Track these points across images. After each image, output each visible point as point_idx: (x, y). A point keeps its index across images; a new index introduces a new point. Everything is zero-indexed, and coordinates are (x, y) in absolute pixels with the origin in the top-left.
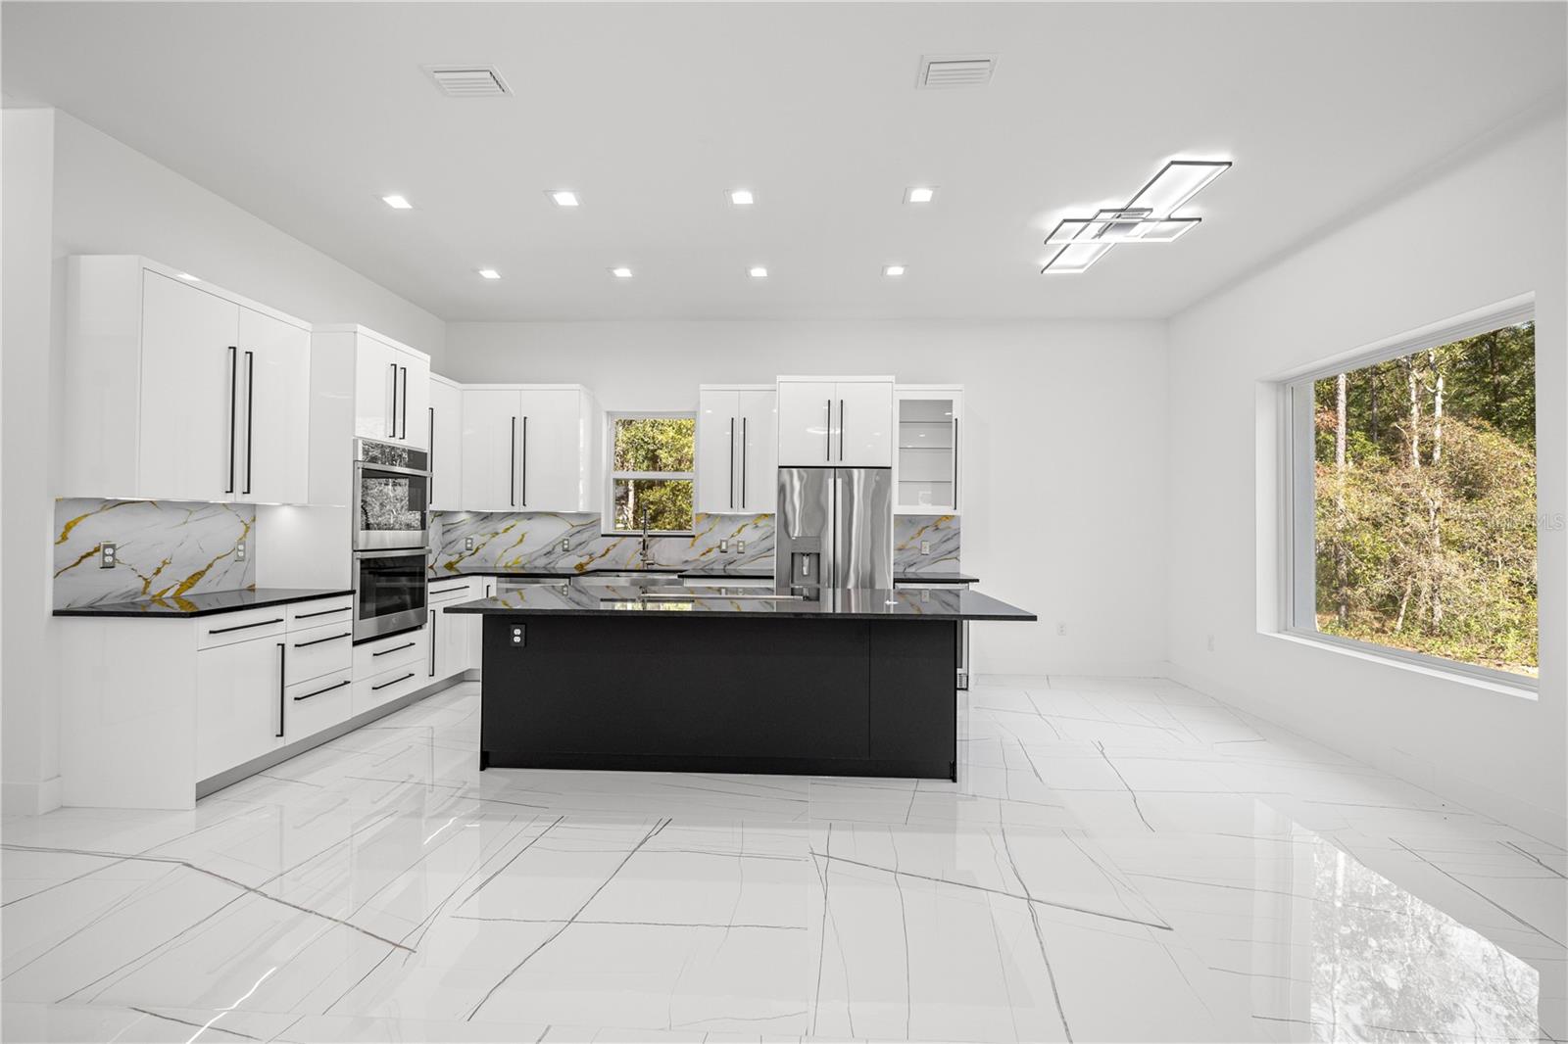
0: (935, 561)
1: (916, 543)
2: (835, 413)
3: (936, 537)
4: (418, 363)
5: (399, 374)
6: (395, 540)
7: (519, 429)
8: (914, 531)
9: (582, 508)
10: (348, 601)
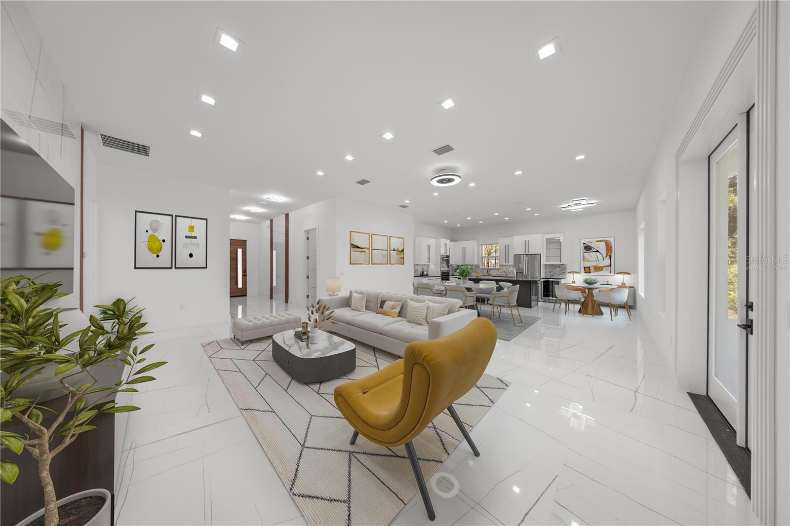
0: (560, 275)
1: (554, 270)
2: (527, 244)
3: (560, 269)
4: (448, 241)
5: (446, 244)
6: (445, 269)
7: (464, 250)
8: (553, 268)
9: (476, 264)
10: (440, 278)
